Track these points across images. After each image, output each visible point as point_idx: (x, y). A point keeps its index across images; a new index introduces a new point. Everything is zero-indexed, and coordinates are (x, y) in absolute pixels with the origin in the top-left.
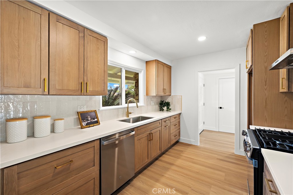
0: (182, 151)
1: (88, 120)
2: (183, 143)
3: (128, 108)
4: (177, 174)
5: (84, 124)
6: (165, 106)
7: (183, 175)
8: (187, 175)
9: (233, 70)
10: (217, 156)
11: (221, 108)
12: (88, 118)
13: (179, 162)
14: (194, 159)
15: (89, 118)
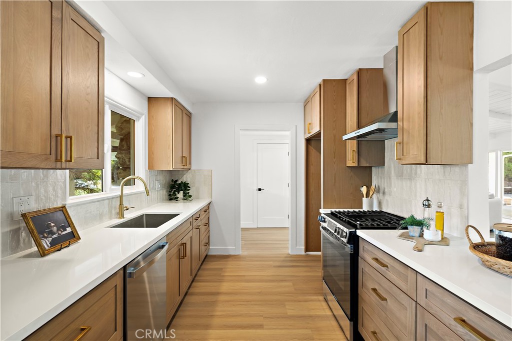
0: (222, 269)
1: (52, 233)
2: (215, 255)
3: (121, 197)
4: (234, 305)
5: (46, 243)
6: (182, 190)
7: (242, 303)
8: (248, 301)
9: (288, 133)
10: (271, 262)
11: (260, 190)
12: (52, 227)
13: (225, 287)
14: (244, 276)
15: (54, 226)
